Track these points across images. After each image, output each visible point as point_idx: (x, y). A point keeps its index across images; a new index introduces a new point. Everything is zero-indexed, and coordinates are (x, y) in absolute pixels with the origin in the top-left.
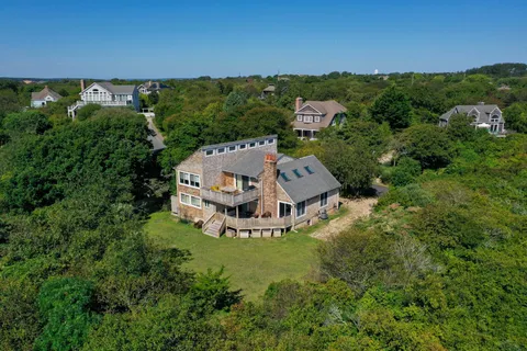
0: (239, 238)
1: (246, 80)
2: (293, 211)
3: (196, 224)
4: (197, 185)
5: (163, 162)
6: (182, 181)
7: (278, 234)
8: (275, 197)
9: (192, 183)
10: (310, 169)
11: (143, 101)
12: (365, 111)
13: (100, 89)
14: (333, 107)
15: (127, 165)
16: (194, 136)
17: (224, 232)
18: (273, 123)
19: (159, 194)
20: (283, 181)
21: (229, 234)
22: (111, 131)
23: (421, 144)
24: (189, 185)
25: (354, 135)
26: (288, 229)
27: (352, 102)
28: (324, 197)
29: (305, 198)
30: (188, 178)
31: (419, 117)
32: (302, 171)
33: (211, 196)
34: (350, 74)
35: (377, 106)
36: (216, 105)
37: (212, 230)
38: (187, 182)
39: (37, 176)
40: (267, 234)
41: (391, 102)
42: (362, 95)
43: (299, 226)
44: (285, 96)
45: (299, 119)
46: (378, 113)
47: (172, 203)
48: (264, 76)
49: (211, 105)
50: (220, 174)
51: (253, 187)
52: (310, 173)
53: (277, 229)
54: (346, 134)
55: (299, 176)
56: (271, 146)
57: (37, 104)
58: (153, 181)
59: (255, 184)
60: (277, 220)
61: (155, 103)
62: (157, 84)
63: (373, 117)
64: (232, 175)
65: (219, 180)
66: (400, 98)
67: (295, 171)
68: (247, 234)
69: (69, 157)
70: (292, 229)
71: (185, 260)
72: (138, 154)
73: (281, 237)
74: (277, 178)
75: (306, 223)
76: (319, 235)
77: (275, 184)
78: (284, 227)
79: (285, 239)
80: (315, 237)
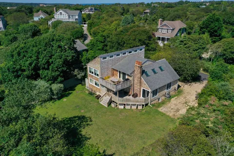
0: (118, 108)
1: (137, 5)
2: (150, 94)
3: (97, 96)
4: (98, 75)
5: (82, 59)
6: (90, 72)
7: (140, 108)
8: (140, 85)
9: (95, 74)
10: (162, 68)
11: (84, 18)
12: (196, 26)
13: (63, 13)
14: (179, 24)
15: (61, 63)
16: (102, 42)
17: (110, 104)
18: (144, 37)
19: (79, 77)
20: (146, 77)
21: (113, 105)
23: (229, 50)
24: (94, 75)
25: (190, 43)
26: (147, 105)
27: (189, 21)
28: (169, 86)
29: (157, 87)
30: (93, 71)
31: (227, 30)
32: (157, 70)
33: (104, 83)
34: (189, 2)
35: (203, 24)
36: (117, 22)
37: (104, 101)
38: (92, 73)
39: (14, 68)
40: (134, 107)
41: (212, 22)
42: (195, 17)
43: (153, 103)
44: (155, 16)
45: (160, 31)
46: (204, 28)
47: (86, 82)
48: (146, 3)
49: (114, 23)
50: (110, 70)
52: (162, 70)
53: (140, 105)
54: (185, 42)
55: (155, 73)
56: (141, 53)
57: (36, 19)
58: (76, 70)
59: (129, 78)
60: (140, 100)
61: (89, 19)
62: (93, 8)
63: (201, 30)
64: (117, 71)
65: (110, 73)
66: (218, 20)
67: (153, 70)
68: (122, 107)
69: (31, 57)
70: (149, 104)
71: (87, 125)
72: (67, 56)
73: (142, 110)
74: (142, 75)
75: (157, 100)
76: (164, 109)
77: (141, 79)
78: (144, 104)
79: (144, 111)
80: (162, 111)
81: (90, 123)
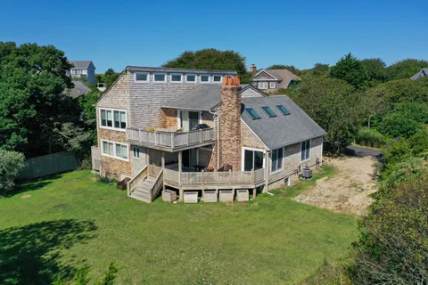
0: (183, 203)
2: (267, 162)
3: (119, 184)
4: (123, 125)
6: (104, 124)
7: (244, 196)
8: (239, 141)
9: (117, 125)
10: (285, 109)
17: (159, 194)
20: (250, 119)
21: (167, 196)
22: (11, 57)
24: (113, 127)
26: (259, 190)
28: (305, 146)
29: (282, 143)
30: (111, 117)
32: (275, 110)
33: (141, 139)
37: (141, 191)
38: (110, 123)
43: (273, 187)
50: (157, 111)
51: (204, 127)
52: (284, 113)
53: (242, 190)
55: (271, 115)
58: (66, 126)
59: (208, 122)
60: (242, 176)
64: (175, 113)
65: (156, 120)
67: (265, 109)
68: (194, 197)
71: (80, 238)
72: (42, 85)
73: (250, 202)
74: (242, 112)
75: (282, 182)
76: (308, 198)
77: (239, 122)
78: (253, 187)
79: (256, 204)
80: (303, 202)
81: (91, 234)
